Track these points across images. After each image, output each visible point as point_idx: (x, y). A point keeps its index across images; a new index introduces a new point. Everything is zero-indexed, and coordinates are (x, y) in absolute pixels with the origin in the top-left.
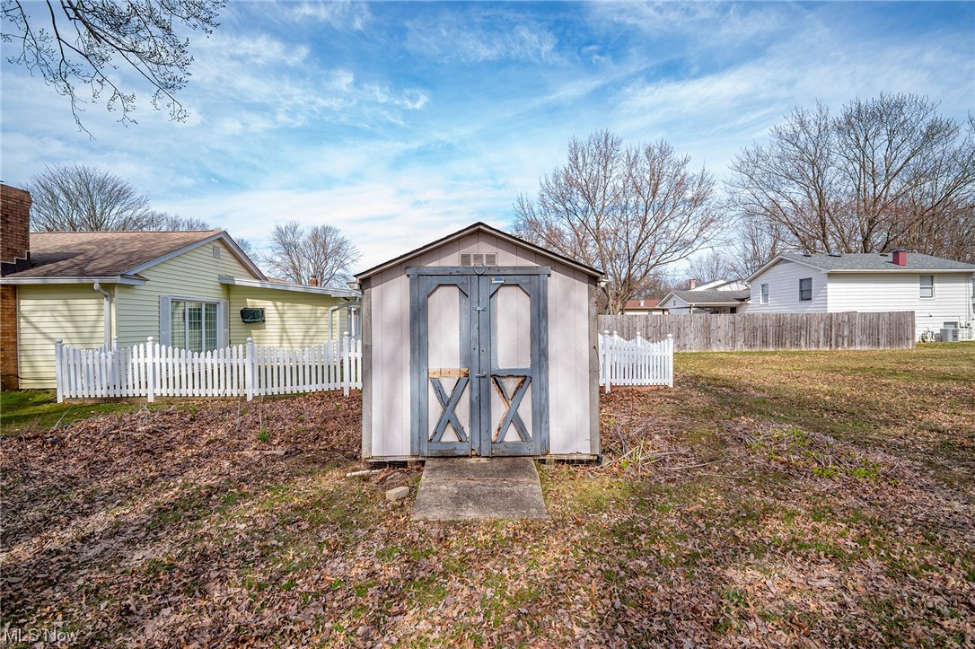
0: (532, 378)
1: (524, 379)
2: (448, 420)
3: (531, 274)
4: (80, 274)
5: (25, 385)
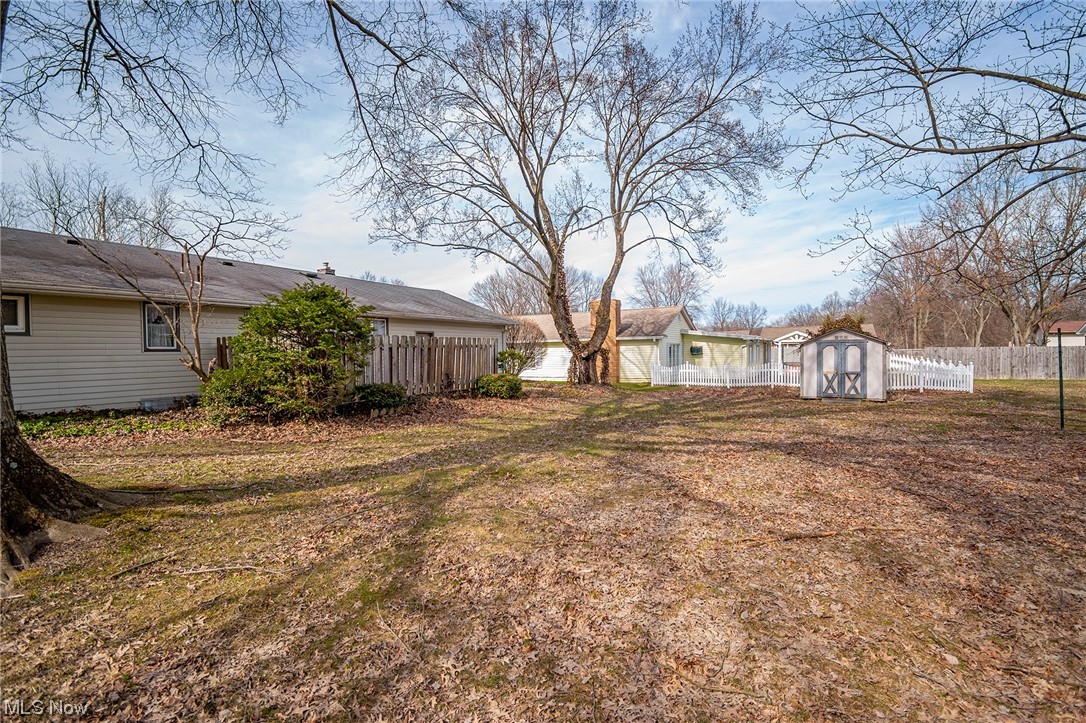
0: (861, 374)
1: (858, 375)
2: (830, 386)
3: (860, 342)
4: (646, 335)
5: (622, 381)
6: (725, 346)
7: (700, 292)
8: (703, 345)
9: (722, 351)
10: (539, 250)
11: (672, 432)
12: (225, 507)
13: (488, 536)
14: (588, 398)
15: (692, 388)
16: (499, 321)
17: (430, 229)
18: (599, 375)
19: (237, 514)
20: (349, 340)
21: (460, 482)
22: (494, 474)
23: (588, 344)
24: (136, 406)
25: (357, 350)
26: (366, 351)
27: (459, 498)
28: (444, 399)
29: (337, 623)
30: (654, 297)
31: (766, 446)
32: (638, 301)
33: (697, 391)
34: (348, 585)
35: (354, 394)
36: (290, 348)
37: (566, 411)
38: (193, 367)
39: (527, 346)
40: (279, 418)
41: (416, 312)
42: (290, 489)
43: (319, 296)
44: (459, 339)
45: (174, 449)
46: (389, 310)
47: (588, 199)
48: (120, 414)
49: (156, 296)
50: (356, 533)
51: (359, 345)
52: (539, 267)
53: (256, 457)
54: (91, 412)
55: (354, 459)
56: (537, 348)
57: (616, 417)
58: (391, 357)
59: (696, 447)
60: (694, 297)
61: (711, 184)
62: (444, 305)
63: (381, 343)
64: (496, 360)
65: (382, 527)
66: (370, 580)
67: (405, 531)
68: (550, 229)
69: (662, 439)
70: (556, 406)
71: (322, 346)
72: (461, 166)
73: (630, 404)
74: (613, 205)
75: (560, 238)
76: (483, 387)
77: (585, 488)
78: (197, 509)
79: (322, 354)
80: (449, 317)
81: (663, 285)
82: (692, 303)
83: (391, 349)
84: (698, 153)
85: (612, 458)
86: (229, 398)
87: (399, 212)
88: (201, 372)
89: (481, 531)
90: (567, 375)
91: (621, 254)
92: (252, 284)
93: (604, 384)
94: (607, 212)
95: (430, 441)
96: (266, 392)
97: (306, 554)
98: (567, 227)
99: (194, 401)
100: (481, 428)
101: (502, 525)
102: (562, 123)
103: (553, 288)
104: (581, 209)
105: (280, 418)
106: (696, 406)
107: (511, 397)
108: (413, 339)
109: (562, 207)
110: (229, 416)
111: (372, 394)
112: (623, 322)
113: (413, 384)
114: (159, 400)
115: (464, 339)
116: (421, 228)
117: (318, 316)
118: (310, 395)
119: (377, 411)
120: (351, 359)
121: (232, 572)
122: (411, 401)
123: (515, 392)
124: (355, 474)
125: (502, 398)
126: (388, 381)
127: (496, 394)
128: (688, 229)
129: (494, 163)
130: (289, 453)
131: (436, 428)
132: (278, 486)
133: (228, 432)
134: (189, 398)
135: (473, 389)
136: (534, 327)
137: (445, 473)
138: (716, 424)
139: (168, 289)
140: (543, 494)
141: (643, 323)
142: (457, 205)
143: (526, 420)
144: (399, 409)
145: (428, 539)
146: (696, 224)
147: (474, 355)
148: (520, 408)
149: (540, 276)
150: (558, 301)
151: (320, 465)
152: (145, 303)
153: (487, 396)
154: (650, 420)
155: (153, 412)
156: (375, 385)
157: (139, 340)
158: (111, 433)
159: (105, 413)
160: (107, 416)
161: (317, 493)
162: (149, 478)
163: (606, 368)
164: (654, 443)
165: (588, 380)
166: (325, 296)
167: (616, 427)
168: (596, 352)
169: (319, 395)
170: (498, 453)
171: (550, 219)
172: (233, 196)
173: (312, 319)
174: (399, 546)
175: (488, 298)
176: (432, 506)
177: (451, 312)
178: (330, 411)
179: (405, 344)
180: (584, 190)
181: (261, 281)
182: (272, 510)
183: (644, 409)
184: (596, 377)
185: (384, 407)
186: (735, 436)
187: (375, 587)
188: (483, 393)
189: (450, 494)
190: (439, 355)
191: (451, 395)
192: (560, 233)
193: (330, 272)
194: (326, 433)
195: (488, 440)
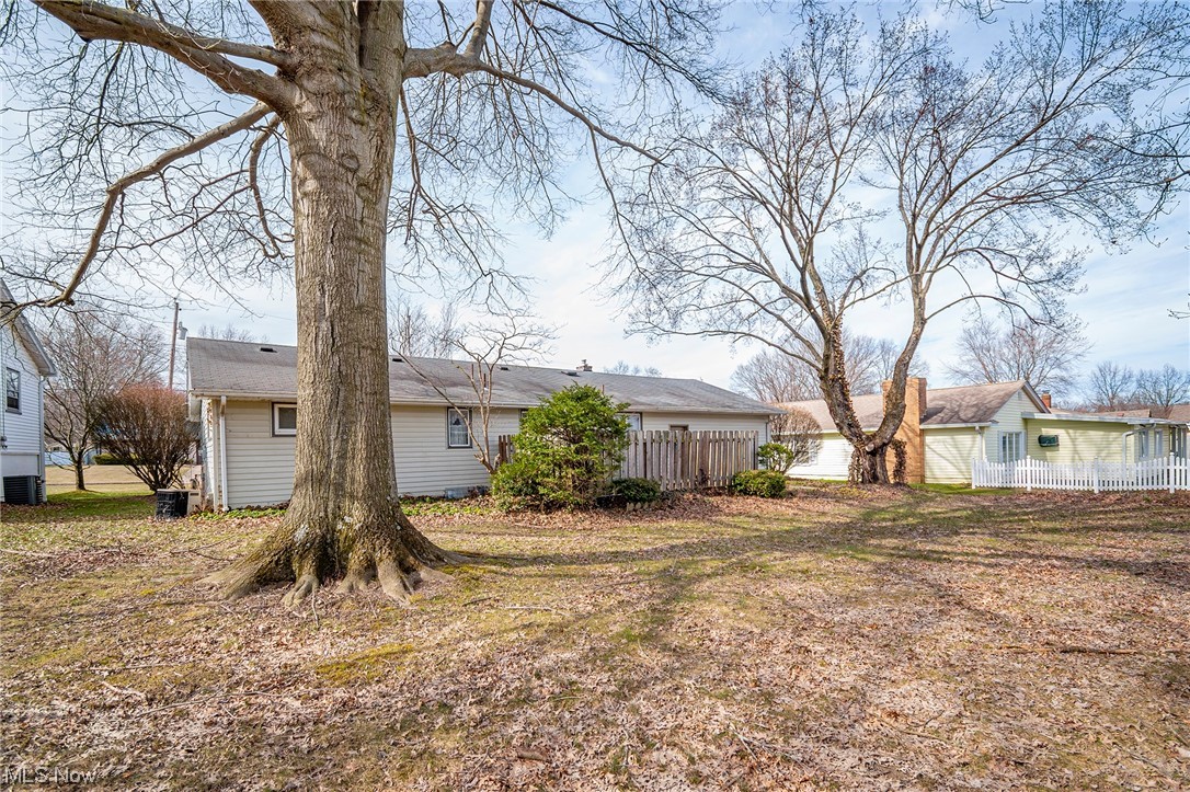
4: (965, 422)
5: (928, 481)
6: (1096, 435)
7: (1069, 357)
8: (1061, 433)
9: (1090, 441)
10: (809, 327)
11: (977, 542)
12: (522, 570)
13: (731, 614)
14: (871, 500)
15: (1034, 491)
16: (761, 411)
17: (685, 316)
18: (890, 473)
19: (530, 576)
20: (608, 436)
21: (708, 570)
22: (744, 567)
23: (874, 436)
24: (442, 494)
25: (614, 446)
26: (623, 446)
27: (708, 583)
28: (698, 496)
29: (610, 649)
30: (990, 368)
31: (1107, 564)
32: (965, 375)
33: (1040, 496)
34: (616, 629)
35: (612, 487)
36: (558, 445)
37: (837, 513)
38: (484, 461)
39: (797, 438)
40: (549, 508)
41: (670, 405)
42: (565, 563)
43: (581, 397)
44: (714, 432)
45: (475, 529)
46: (642, 404)
47: (875, 259)
48: (434, 500)
49: (457, 402)
50: (620, 598)
51: (616, 441)
52: (810, 346)
53: (536, 539)
54: (412, 498)
55: (615, 545)
56: (810, 441)
57: (904, 522)
58: (645, 452)
59: (1003, 561)
60: (1058, 364)
61: (1061, 215)
62: (700, 396)
63: (636, 439)
64: (756, 455)
65: (641, 597)
66: (632, 628)
67: (658, 601)
68: (824, 303)
69: (959, 549)
70: (827, 508)
71: (585, 443)
72: (716, 249)
73: (925, 509)
74: (909, 263)
75: (837, 310)
76: (741, 485)
77: (839, 587)
78: (504, 570)
79: (585, 450)
80: (704, 409)
81: (1005, 350)
82: (1056, 372)
83: (645, 444)
84: (1039, 177)
85: (883, 564)
86: (512, 489)
87: (654, 307)
88: (489, 466)
89: (725, 609)
90: (847, 473)
91: (921, 321)
92: (525, 387)
93: (897, 484)
94: (903, 272)
95: (682, 535)
96: (539, 484)
97: (584, 607)
98: (845, 296)
99: (484, 492)
100: (735, 526)
101: (745, 607)
102: (835, 182)
103: (826, 370)
104: (864, 272)
105: (552, 507)
106: (1027, 514)
107: (773, 496)
108: (666, 433)
109: (841, 272)
110: (511, 504)
111: (628, 488)
112: (930, 405)
113: (666, 477)
114: (458, 489)
115: (720, 432)
116: (676, 317)
117: (582, 415)
118: (575, 487)
119: (632, 504)
120: (610, 454)
121: (536, 610)
122: (664, 497)
123: (777, 490)
124: (615, 557)
125: (763, 497)
126: (643, 476)
127: (756, 492)
128: (1023, 279)
129: (755, 234)
130: (560, 537)
131: (689, 524)
132: (557, 560)
133: (511, 517)
134: (479, 488)
135: (730, 486)
136: (805, 416)
137: (694, 562)
138: (1047, 537)
139: (463, 395)
140: (792, 588)
141: (960, 406)
142: (715, 289)
143: (787, 520)
144: (653, 504)
145: (678, 609)
146: (1036, 272)
147: (731, 449)
148: (782, 508)
149: (811, 358)
150: (835, 386)
151: (587, 548)
152: (448, 408)
153: (745, 494)
154: (951, 527)
155: (453, 499)
156: (630, 480)
157: (445, 439)
158: (430, 515)
159: (422, 499)
160: (425, 502)
161: (587, 567)
162: (465, 547)
163: (901, 464)
164: (945, 552)
165: (875, 478)
166: (588, 396)
167: (900, 533)
168: (885, 445)
169: (581, 488)
170: (751, 550)
171: (823, 291)
172: (514, 313)
173: (578, 418)
174: (654, 610)
175: (754, 382)
176: (682, 587)
177: (707, 404)
178: (591, 502)
179: (660, 438)
180: (869, 248)
181: (531, 383)
182: (555, 576)
183: (947, 515)
184: (886, 477)
185: (639, 501)
186: (1070, 551)
187: (636, 631)
188: (741, 491)
189: (699, 578)
190: (694, 450)
191: (706, 491)
192: (837, 304)
193: (588, 369)
194: (589, 523)
195: (741, 538)
